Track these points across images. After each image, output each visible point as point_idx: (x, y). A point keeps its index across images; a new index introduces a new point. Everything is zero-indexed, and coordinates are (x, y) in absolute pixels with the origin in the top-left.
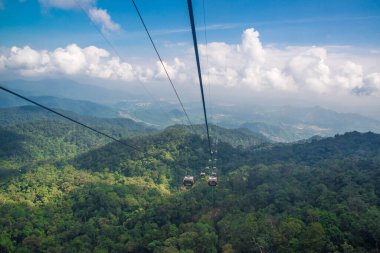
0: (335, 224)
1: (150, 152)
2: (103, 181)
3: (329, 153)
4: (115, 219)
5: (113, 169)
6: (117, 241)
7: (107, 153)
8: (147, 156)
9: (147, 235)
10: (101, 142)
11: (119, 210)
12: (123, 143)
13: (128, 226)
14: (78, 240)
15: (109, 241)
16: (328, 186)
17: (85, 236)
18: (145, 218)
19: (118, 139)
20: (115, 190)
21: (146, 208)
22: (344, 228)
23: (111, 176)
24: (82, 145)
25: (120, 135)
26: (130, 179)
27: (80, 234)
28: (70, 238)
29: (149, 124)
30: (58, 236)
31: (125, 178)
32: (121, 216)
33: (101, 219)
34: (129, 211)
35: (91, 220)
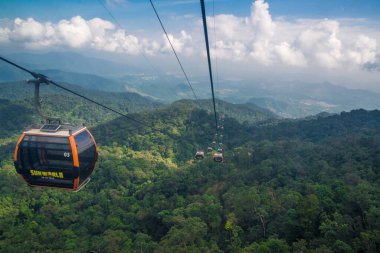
0: (329, 196)
1: (157, 127)
2: (112, 155)
3: (334, 130)
4: (125, 191)
5: (121, 144)
6: (128, 210)
7: (115, 128)
8: (154, 130)
9: (156, 205)
10: (109, 117)
11: (129, 183)
12: (130, 118)
13: (137, 197)
14: (91, 209)
15: (120, 210)
16: (328, 162)
17: (98, 206)
18: (154, 190)
19: (125, 113)
20: (124, 164)
21: (155, 180)
22: (337, 200)
23: (120, 150)
24: (90, 119)
25: (127, 110)
26: (138, 152)
27: (93, 204)
28: (83, 207)
29: (156, 99)
30: (73, 205)
31: (133, 152)
32: (130, 188)
33: (111, 190)
34: (139, 183)
35: (102, 191)
